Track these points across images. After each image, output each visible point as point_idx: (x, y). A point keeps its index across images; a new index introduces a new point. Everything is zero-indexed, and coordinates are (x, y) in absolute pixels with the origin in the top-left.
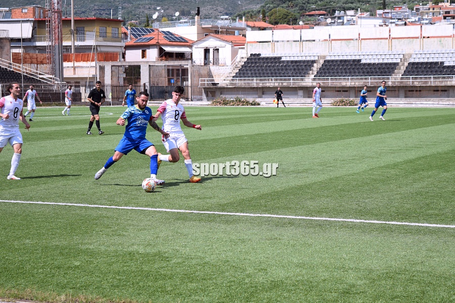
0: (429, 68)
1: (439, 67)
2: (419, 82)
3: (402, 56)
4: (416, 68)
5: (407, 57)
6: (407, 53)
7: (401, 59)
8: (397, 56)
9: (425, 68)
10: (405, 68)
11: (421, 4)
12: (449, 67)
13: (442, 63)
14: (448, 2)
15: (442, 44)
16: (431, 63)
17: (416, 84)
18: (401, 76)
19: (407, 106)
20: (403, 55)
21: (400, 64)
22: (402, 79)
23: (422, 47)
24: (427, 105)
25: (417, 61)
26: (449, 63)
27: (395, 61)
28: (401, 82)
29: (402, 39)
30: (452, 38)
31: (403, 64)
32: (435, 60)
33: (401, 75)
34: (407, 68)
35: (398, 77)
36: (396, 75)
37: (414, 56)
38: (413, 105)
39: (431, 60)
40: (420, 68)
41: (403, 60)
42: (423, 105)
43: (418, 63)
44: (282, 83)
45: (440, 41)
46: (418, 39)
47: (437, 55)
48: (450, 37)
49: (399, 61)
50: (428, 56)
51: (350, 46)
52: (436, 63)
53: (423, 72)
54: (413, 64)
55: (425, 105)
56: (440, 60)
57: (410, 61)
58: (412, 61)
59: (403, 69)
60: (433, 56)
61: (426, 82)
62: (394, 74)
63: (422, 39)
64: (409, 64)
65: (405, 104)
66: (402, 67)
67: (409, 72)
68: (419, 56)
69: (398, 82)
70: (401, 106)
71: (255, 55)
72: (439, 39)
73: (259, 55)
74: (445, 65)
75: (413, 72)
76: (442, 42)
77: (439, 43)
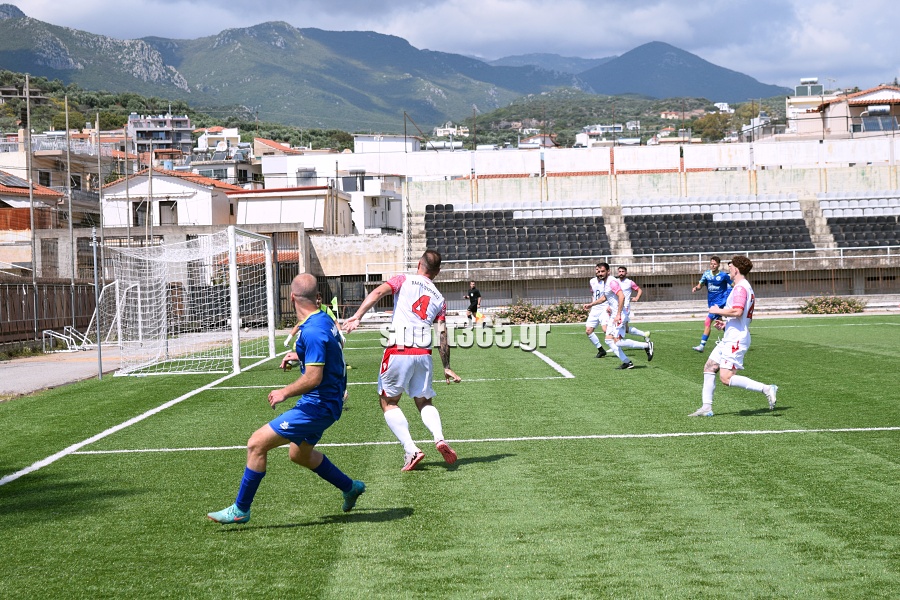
7: (801, 212)
14: (94, 127)
15: (867, 179)
23: (824, 185)
27: (790, 216)
31: (815, 223)
33: (833, 245)
34: (832, 230)
36: (823, 246)
37: (827, 205)
44: (567, 270)
45: (863, 174)
49: (801, 216)
50: (859, 204)
51: (659, 186)
52: (890, 219)
54: (840, 221)
57: (826, 217)
58: (830, 215)
59: (820, 232)
64: (829, 221)
71: (439, 207)
73: (449, 207)
76: (867, 176)
77: (861, 177)
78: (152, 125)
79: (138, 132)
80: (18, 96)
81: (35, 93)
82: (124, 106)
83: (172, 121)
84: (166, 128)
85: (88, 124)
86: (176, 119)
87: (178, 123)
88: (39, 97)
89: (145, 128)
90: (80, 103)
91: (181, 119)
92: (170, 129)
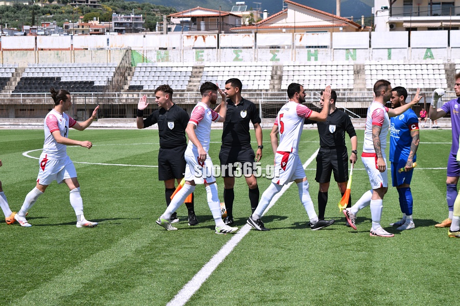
0: (44, 84)
1: (54, 84)
2: (31, 100)
3: (13, 71)
4: (29, 84)
5: (20, 71)
6: (20, 66)
7: (13, 73)
8: (8, 70)
9: (39, 84)
10: (17, 84)
11: (70, 21)
12: (66, 83)
13: (59, 78)
14: (97, 20)
15: (60, 57)
16: (46, 79)
17: (28, 102)
18: (11, 93)
19: (13, 128)
20: (16, 69)
21: (12, 79)
22: (12, 96)
23: (37, 60)
24: (36, 127)
25: (31, 76)
26: (66, 79)
27: (5, 76)
28: (11, 100)
29: (15, 51)
30: (70, 51)
31: (15, 80)
32: (51, 75)
33: (11, 91)
34: (18, 83)
35: (8, 93)
36: (6, 92)
37: (28, 70)
38: (20, 127)
39: (46, 75)
40: (34, 84)
41: (15, 75)
42: (31, 127)
43: (31, 79)
45: (57, 55)
46: (32, 51)
47: (53, 70)
48: (68, 49)
49: (10, 76)
50: (43, 70)
52: (52, 79)
53: (36, 88)
54: (27, 79)
55: (34, 127)
56: (56, 75)
57: (23, 76)
58: (25, 75)
59: (14, 84)
60: (48, 70)
61: (39, 100)
62: (3, 91)
63: (37, 52)
64: (21, 79)
65: (10, 125)
66: (13, 83)
67: (21, 88)
68: (33, 70)
69: (7, 100)
70: (6, 128)
72: (56, 52)
74: (61, 81)
75: (25, 88)
76: (60, 55)
77: (56, 56)
78: (124, 19)
79: (115, 23)
80: (86, 4)
81: (95, 2)
82: (142, 9)
83: (133, 18)
84: (129, 21)
85: (95, 18)
86: (136, 16)
87: (137, 19)
88: (96, 4)
89: (119, 21)
90: (118, 7)
91: (138, 16)
92: (131, 22)
